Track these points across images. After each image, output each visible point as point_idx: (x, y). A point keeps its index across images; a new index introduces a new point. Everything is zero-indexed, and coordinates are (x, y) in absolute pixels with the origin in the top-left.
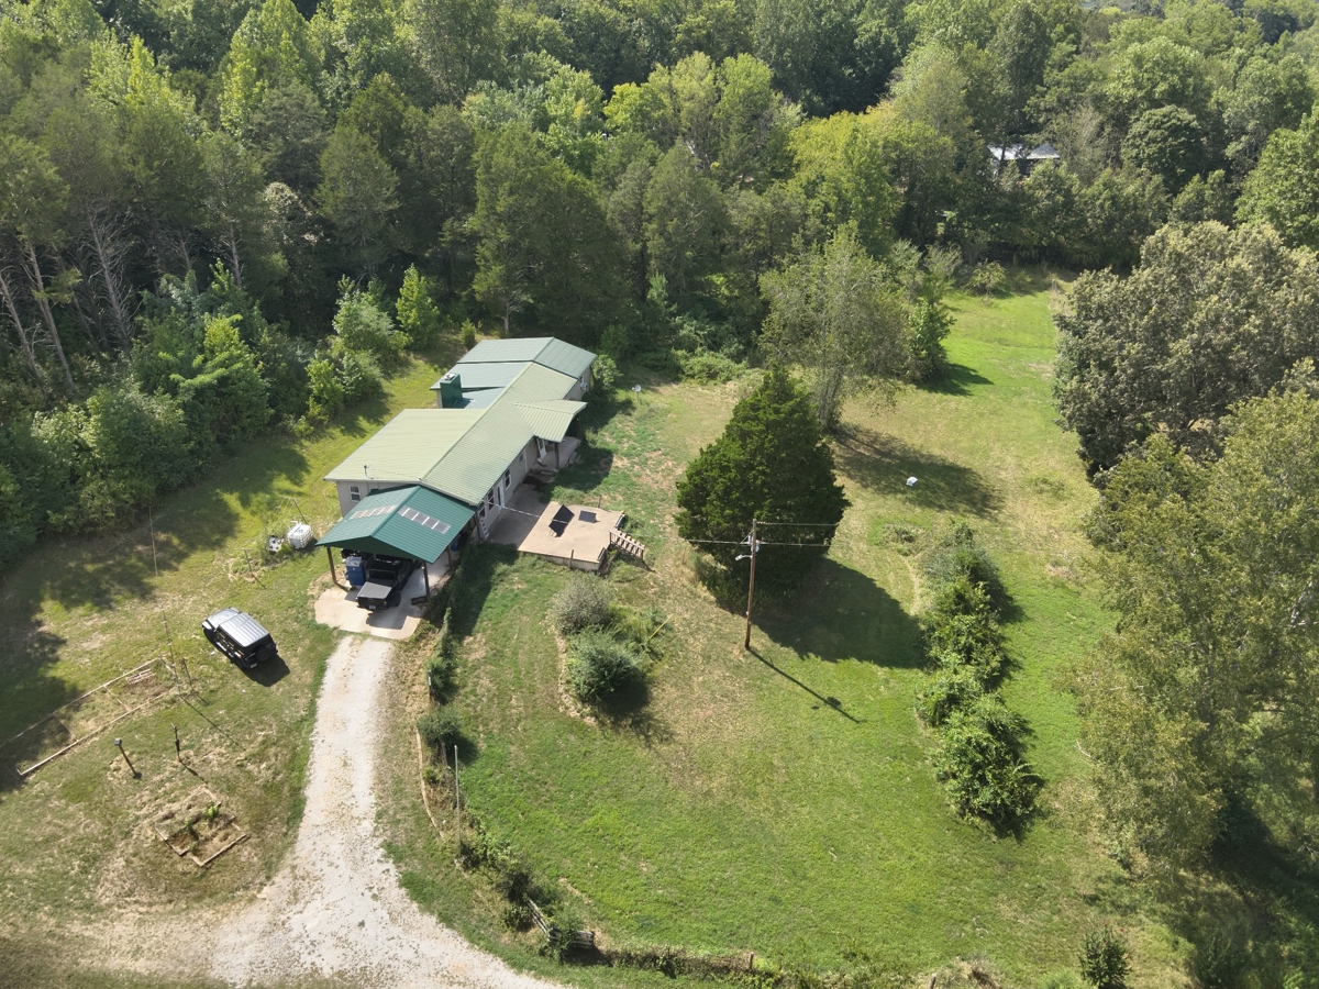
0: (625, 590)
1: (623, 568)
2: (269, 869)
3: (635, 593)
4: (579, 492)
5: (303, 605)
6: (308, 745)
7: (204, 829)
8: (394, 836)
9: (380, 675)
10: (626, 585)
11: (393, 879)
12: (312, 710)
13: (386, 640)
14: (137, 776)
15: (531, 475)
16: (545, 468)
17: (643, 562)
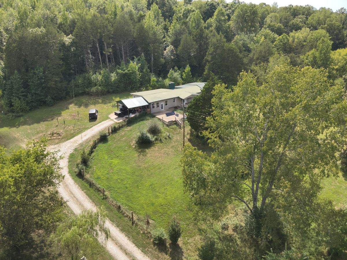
0: (170, 130)
2: (57, 143)
3: (172, 131)
5: (109, 114)
6: (84, 131)
7: (55, 135)
8: (79, 148)
9: (106, 126)
11: (70, 153)
12: (91, 127)
13: (114, 121)
14: (57, 126)
15: (177, 107)
16: (181, 106)
17: (181, 127)
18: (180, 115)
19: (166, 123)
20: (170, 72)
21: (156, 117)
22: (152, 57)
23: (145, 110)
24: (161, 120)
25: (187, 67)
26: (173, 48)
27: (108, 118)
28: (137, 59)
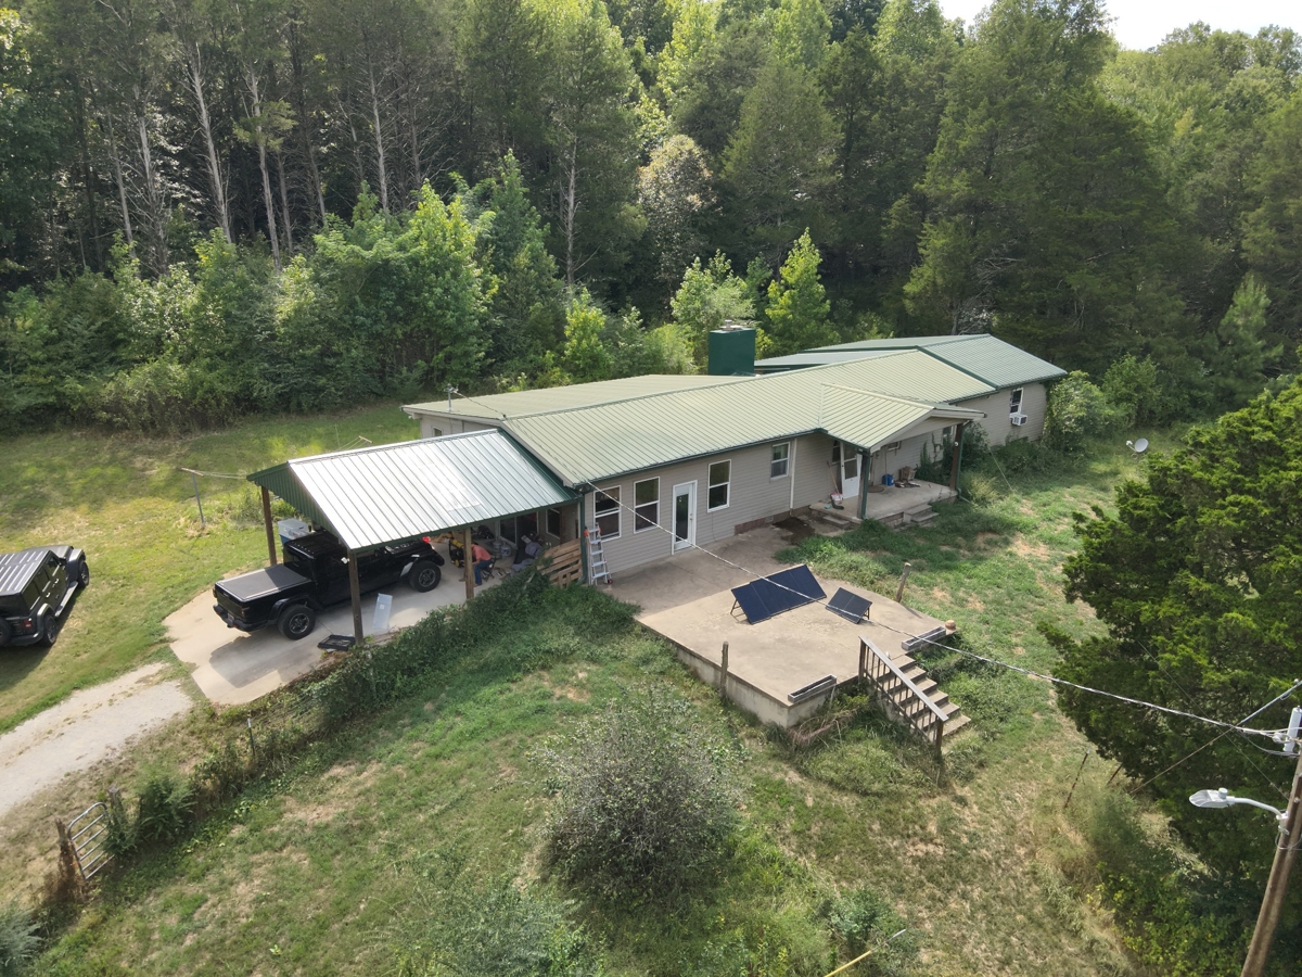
0: (834, 815)
1: (866, 752)
3: (861, 835)
4: (876, 566)
10: (847, 801)
15: (803, 518)
16: (839, 512)
17: (939, 759)
18: (882, 609)
19: (768, 714)
20: (685, 285)
21: (645, 629)
22: (572, 192)
23: (531, 548)
24: (698, 664)
25: (800, 247)
26: (696, 151)
27: (152, 645)
28: (470, 193)
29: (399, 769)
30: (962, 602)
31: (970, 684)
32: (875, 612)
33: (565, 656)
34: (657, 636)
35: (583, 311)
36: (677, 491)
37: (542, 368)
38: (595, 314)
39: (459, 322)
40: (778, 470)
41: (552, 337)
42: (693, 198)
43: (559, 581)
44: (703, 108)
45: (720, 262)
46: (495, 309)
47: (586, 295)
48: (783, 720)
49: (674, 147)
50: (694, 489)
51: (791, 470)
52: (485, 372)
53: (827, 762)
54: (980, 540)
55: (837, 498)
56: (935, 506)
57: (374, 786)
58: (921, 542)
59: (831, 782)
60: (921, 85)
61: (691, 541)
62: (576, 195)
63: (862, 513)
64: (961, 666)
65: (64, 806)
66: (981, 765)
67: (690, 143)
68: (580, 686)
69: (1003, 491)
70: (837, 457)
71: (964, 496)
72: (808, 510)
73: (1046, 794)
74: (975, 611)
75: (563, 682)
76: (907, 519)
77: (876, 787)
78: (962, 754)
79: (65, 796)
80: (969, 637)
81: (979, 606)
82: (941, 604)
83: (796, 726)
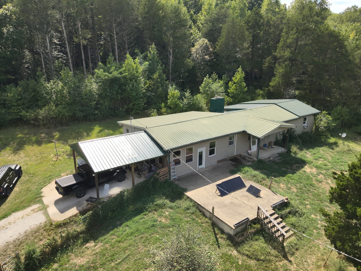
0: (248, 268)
1: (258, 245)
4: (262, 176)
10: (253, 262)
15: (239, 158)
16: (250, 157)
17: (283, 247)
18: (264, 192)
19: (227, 230)
20: (204, 83)
21: (188, 197)
22: (171, 55)
23: (153, 168)
24: (204, 210)
25: (238, 71)
26: (208, 43)
27: (37, 198)
28: (141, 56)
29: (107, 245)
30: (289, 189)
31: (293, 219)
32: (262, 194)
33: (162, 206)
34: (191, 200)
35: (173, 91)
36: (199, 150)
37: (161, 108)
38: (177, 93)
39: (137, 95)
40: (231, 143)
41: (164, 99)
42: (207, 57)
43: (162, 179)
44: (211, 30)
45: (214, 76)
46: (148, 90)
47: (174, 86)
48: (232, 233)
49: (201, 42)
50: (204, 150)
51: (235, 143)
52: (145, 109)
53: (246, 248)
54: (295, 166)
55: (249, 152)
56: (280, 155)
57: (99, 251)
58: (276, 167)
59: (247, 256)
60: (275, 23)
61: (203, 166)
62: (172, 56)
63: (257, 157)
64: (290, 213)
65: (5, 253)
66: (297, 249)
67: (206, 41)
68: (166, 217)
69: (301, 150)
70: (249, 139)
71: (289, 151)
72: (240, 155)
73: (318, 260)
74: (294, 192)
75: (161, 216)
76: (271, 159)
77: (262, 258)
78: (291, 246)
79: (5, 250)
80: (292, 202)
81: (295, 190)
82: (283, 189)
83: (236, 235)
